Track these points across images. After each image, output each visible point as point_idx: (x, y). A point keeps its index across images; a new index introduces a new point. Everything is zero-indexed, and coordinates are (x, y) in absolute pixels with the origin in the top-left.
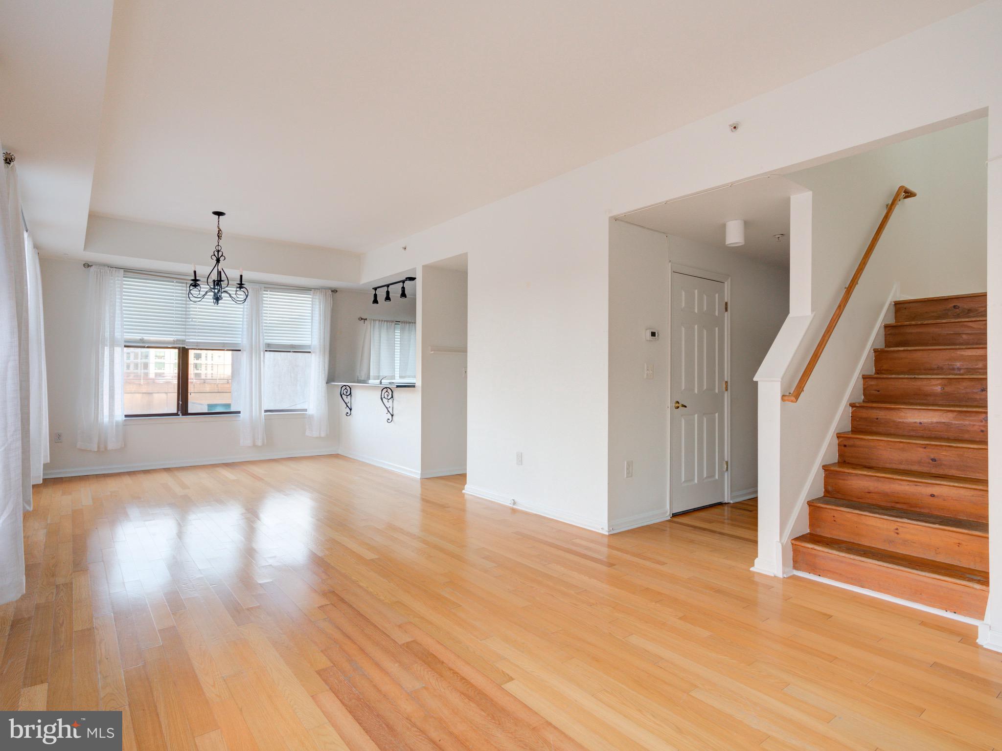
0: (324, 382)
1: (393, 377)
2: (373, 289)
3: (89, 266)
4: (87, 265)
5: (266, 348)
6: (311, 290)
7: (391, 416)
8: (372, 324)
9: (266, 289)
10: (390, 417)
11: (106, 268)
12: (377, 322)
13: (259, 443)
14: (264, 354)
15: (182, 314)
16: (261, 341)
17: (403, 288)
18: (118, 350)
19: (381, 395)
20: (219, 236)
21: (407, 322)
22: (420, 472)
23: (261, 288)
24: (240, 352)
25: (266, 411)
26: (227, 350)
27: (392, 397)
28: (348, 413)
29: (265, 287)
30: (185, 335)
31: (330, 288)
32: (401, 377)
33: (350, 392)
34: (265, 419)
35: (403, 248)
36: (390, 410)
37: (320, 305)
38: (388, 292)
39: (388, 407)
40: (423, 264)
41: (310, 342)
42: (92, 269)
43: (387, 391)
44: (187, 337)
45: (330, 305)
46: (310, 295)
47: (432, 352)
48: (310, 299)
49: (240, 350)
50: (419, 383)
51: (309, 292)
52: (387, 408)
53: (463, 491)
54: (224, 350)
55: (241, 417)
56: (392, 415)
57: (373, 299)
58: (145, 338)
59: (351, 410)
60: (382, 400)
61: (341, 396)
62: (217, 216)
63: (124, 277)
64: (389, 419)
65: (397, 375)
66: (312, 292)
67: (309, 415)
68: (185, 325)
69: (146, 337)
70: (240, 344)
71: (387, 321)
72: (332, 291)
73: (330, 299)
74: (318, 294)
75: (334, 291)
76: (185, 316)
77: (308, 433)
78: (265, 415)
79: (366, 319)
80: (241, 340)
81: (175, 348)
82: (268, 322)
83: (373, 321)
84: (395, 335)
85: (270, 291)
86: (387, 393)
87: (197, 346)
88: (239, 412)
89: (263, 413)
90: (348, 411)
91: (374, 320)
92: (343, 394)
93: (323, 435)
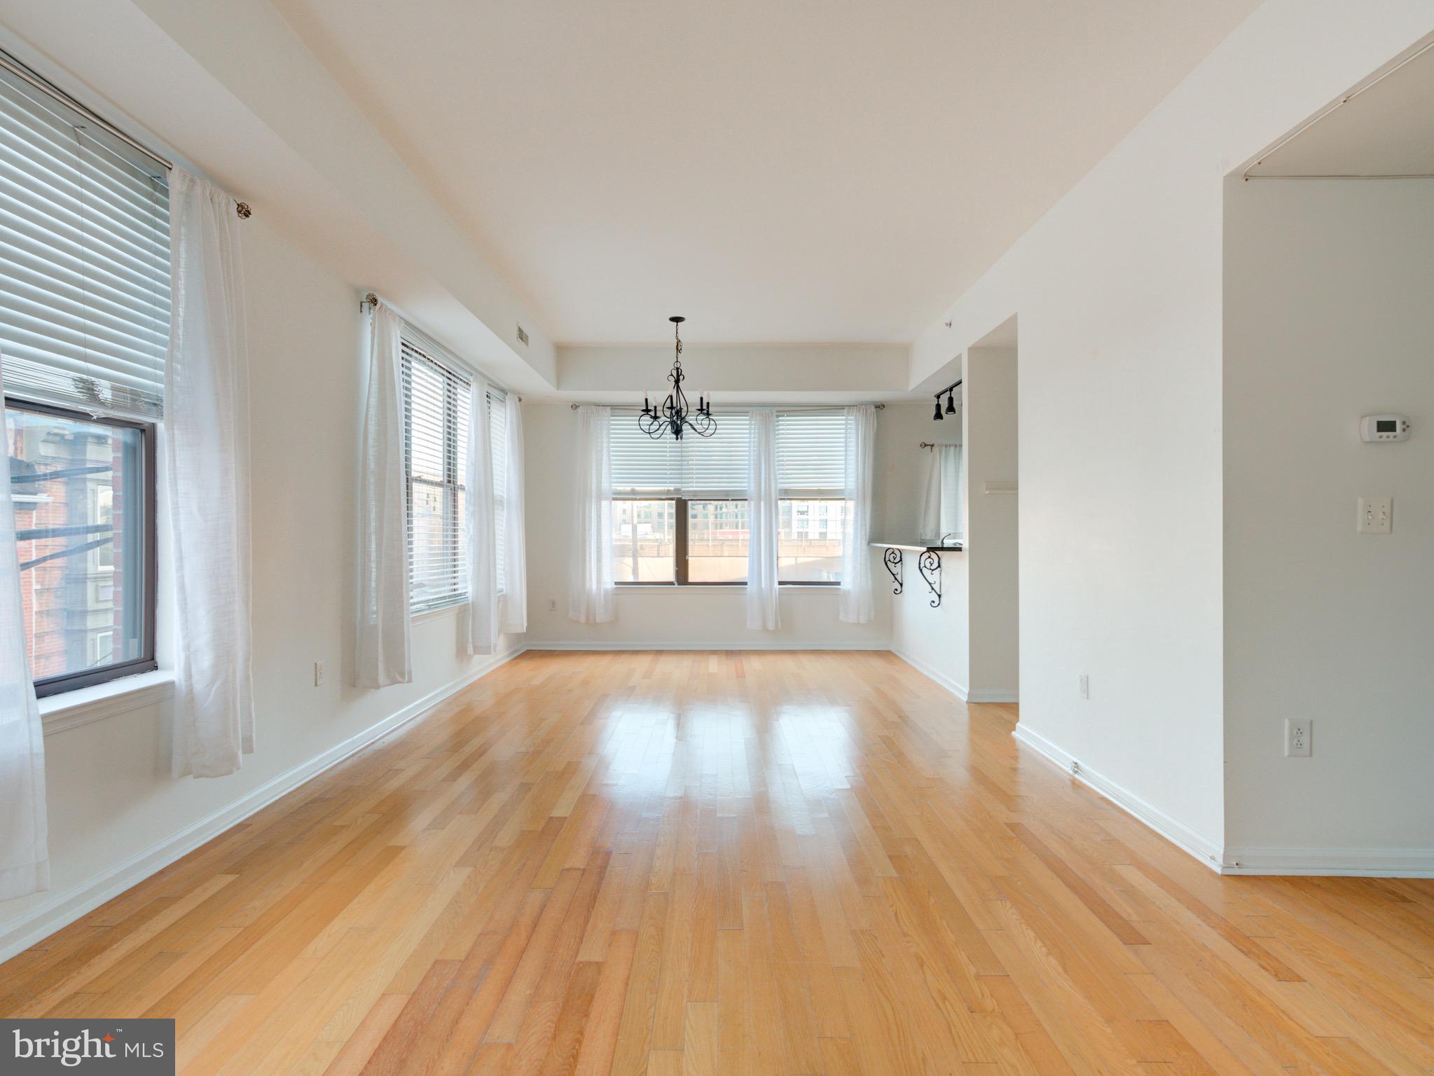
0: (864, 543)
2: (932, 397)
3: (577, 407)
4: (575, 407)
5: (780, 495)
6: (844, 409)
7: (937, 596)
8: (943, 452)
9: (780, 413)
10: (936, 599)
11: (593, 407)
12: (952, 449)
13: (771, 626)
14: (777, 504)
15: (676, 456)
16: (773, 485)
18: (605, 503)
19: (920, 563)
20: (677, 349)
22: (966, 690)
23: (772, 413)
24: (746, 502)
25: (780, 583)
27: (939, 566)
28: (896, 590)
29: (777, 412)
30: (681, 483)
31: (872, 403)
33: (901, 558)
34: (779, 594)
35: (947, 324)
36: (936, 587)
37: (857, 430)
38: (950, 401)
39: (933, 582)
41: (844, 484)
42: (580, 410)
43: (929, 557)
44: (683, 485)
45: (873, 429)
46: (843, 416)
47: (987, 492)
48: (844, 422)
49: (744, 500)
50: (965, 544)
51: (841, 411)
52: (930, 584)
53: (1013, 732)
54: (728, 500)
55: (748, 590)
56: (939, 596)
57: (934, 412)
58: (637, 489)
59: (901, 585)
60: (921, 570)
61: (886, 564)
62: (676, 323)
63: (612, 416)
64: (933, 602)
66: (845, 411)
67: (844, 591)
68: (681, 469)
69: (639, 488)
70: (746, 490)
72: (877, 407)
73: (874, 420)
74: (854, 414)
75: (880, 406)
76: (680, 458)
77: (842, 617)
78: (779, 588)
79: (933, 445)
80: (745, 484)
81: (672, 499)
82: (785, 459)
83: (944, 448)
85: (788, 416)
86: (930, 560)
87: (695, 496)
88: (745, 583)
89: (776, 586)
90: (898, 586)
91: (946, 446)
92: (889, 560)
93: (863, 620)
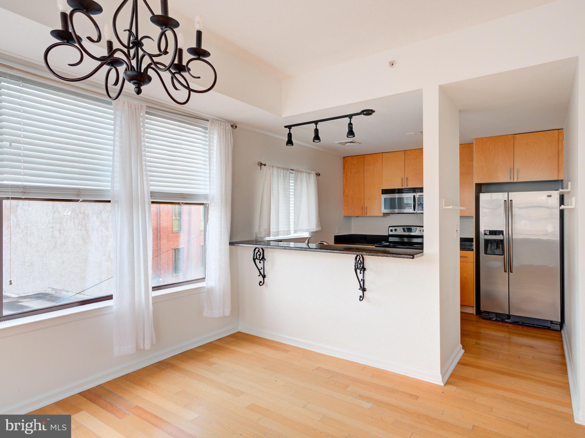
1: (289, 232)
2: (286, 127)
6: (207, 121)
8: (271, 171)
9: (148, 109)
12: (275, 169)
14: (150, 208)
16: (145, 187)
17: (350, 124)
21: (299, 171)
24: (111, 204)
26: (84, 201)
27: (363, 266)
28: (261, 282)
31: (229, 121)
32: (295, 232)
33: (263, 255)
35: (390, 63)
37: (220, 142)
38: (316, 131)
40: (443, 83)
41: (209, 191)
43: (359, 259)
45: (231, 144)
49: (109, 201)
59: (264, 277)
61: (255, 261)
64: (361, 297)
65: (292, 229)
66: (208, 123)
67: (209, 288)
71: (284, 169)
72: (232, 126)
74: (216, 126)
75: (234, 126)
77: (206, 313)
79: (265, 165)
80: (111, 185)
83: (271, 168)
84: (290, 186)
85: (153, 115)
86: (360, 262)
89: (151, 293)
90: (262, 279)
92: (257, 258)
